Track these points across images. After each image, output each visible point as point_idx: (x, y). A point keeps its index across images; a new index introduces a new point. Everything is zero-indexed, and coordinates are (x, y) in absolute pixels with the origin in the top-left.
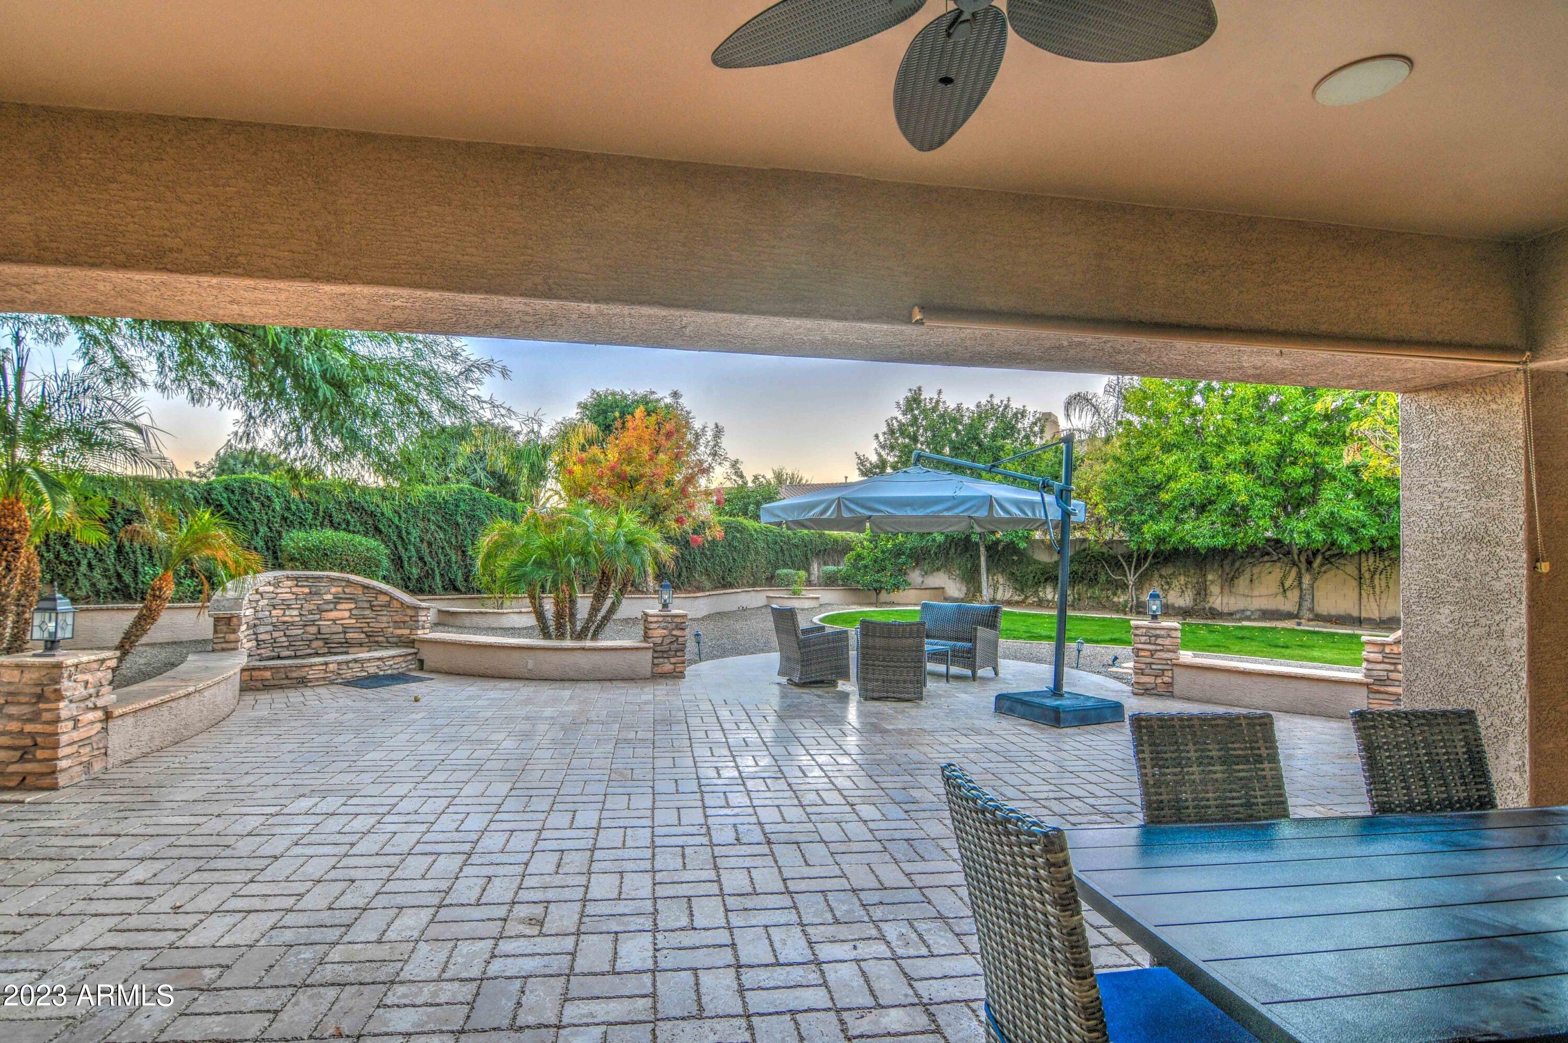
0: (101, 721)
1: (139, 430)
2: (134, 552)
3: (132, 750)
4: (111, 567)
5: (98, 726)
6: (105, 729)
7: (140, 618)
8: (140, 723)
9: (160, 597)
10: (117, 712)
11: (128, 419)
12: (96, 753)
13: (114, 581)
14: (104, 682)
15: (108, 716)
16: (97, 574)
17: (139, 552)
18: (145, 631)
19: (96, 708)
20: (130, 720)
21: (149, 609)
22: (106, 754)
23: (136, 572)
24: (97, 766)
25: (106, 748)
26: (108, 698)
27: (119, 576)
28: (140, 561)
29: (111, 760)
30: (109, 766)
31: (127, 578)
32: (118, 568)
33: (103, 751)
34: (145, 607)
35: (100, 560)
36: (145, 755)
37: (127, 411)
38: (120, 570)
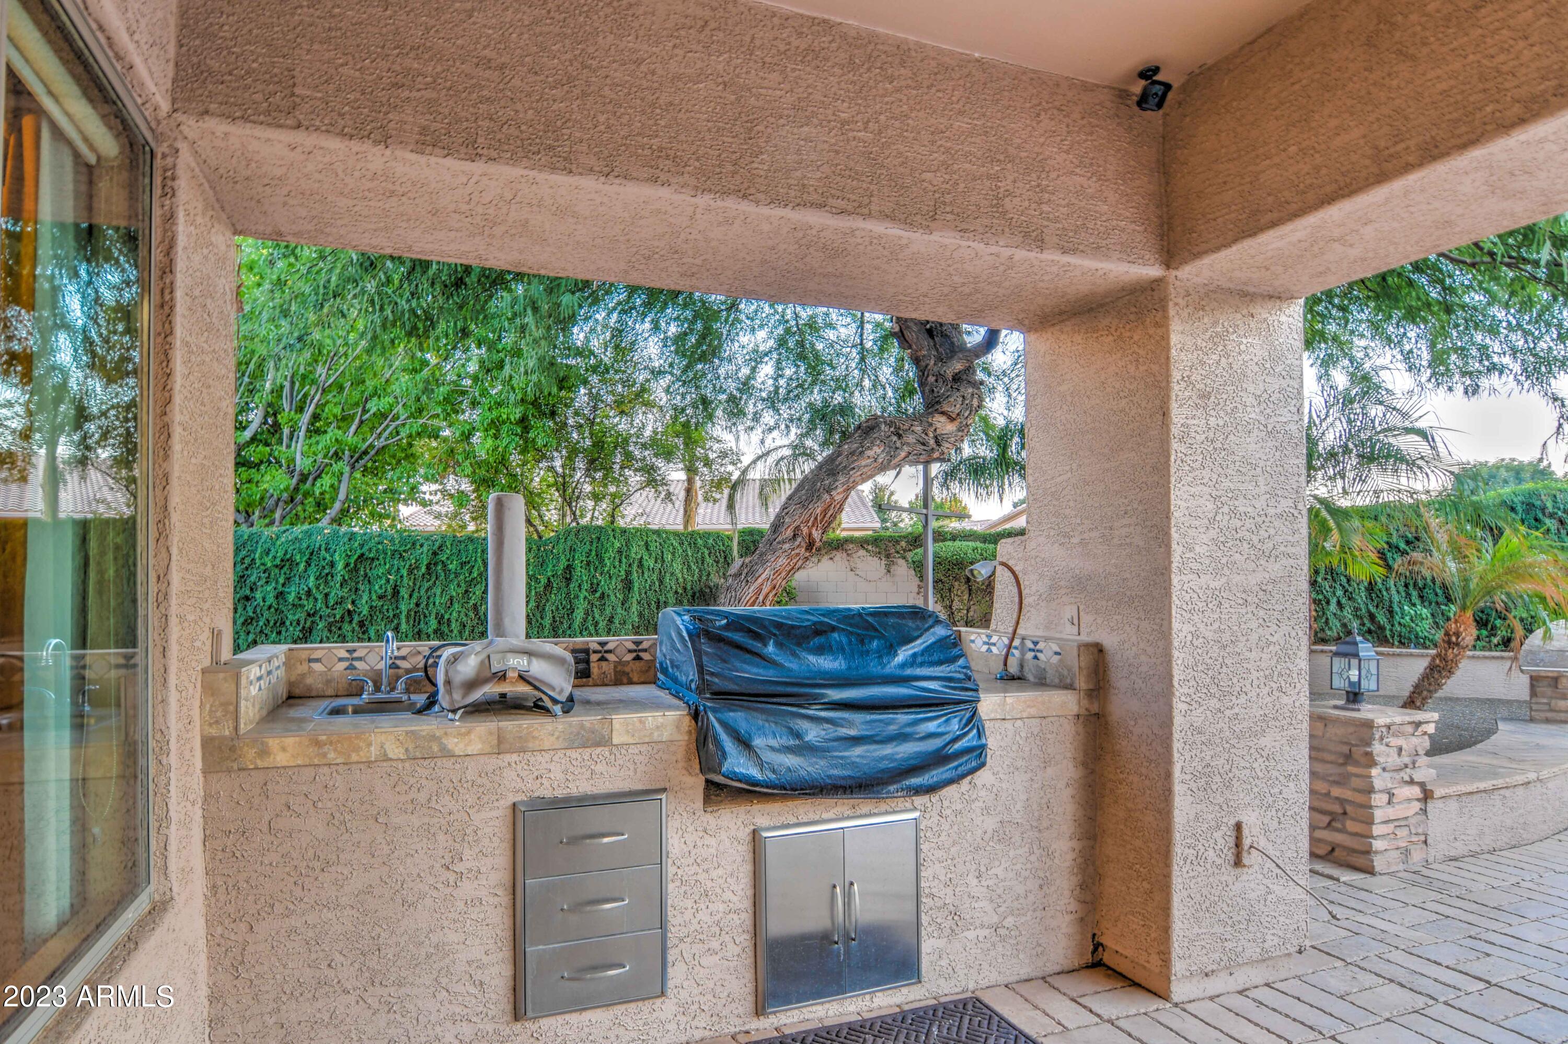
0: (1418, 800)
1: (1422, 433)
2: (1387, 590)
3: (1457, 844)
4: (1362, 606)
5: (1417, 806)
6: (1424, 811)
7: (1432, 668)
8: (1465, 810)
9: (1457, 644)
10: (1438, 793)
11: (1407, 424)
12: (1415, 839)
13: (1366, 621)
14: (1421, 752)
15: (1427, 796)
16: (1347, 613)
17: (1393, 588)
18: (1440, 686)
19: (1412, 782)
20: (1453, 805)
21: (1444, 659)
22: (1425, 842)
23: (1391, 612)
24: (1417, 856)
25: (1426, 835)
26: (1425, 772)
27: (1372, 617)
28: (1396, 598)
29: (1432, 852)
30: (1431, 860)
31: (1381, 618)
32: (1371, 607)
33: (1423, 838)
34: (1439, 655)
35: (1350, 599)
36: (1474, 855)
37: (1405, 415)
38: (1373, 610)
